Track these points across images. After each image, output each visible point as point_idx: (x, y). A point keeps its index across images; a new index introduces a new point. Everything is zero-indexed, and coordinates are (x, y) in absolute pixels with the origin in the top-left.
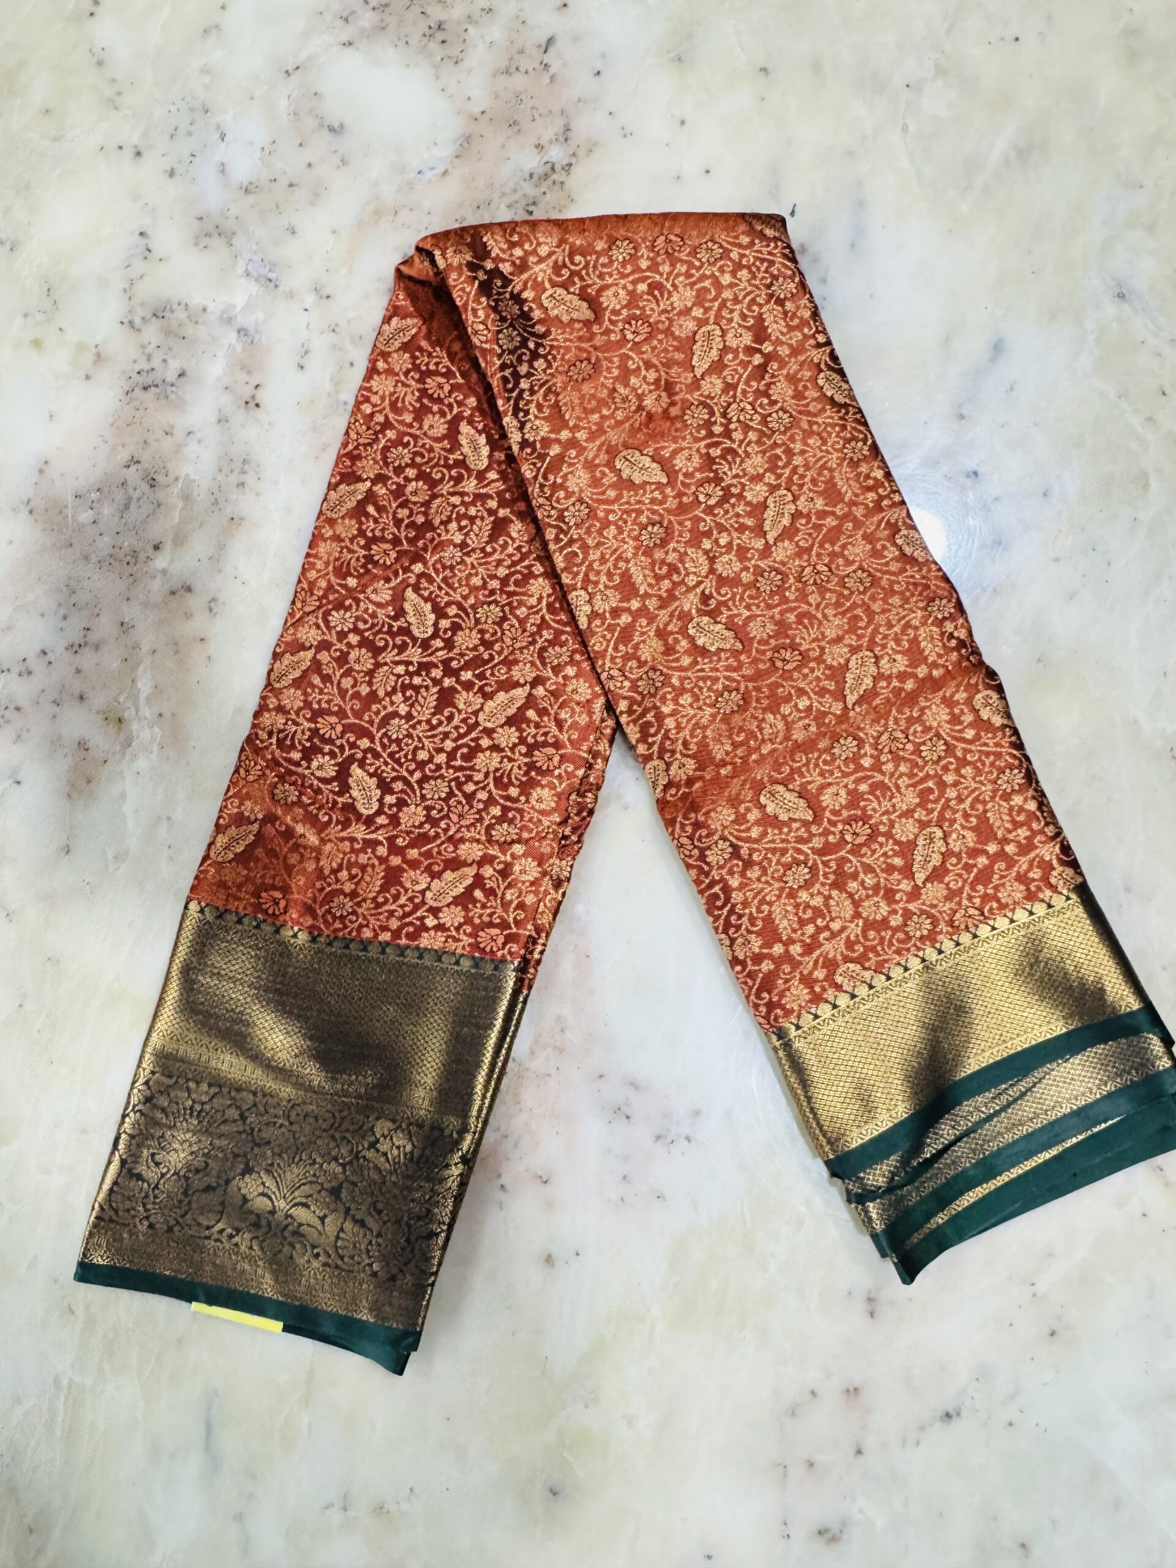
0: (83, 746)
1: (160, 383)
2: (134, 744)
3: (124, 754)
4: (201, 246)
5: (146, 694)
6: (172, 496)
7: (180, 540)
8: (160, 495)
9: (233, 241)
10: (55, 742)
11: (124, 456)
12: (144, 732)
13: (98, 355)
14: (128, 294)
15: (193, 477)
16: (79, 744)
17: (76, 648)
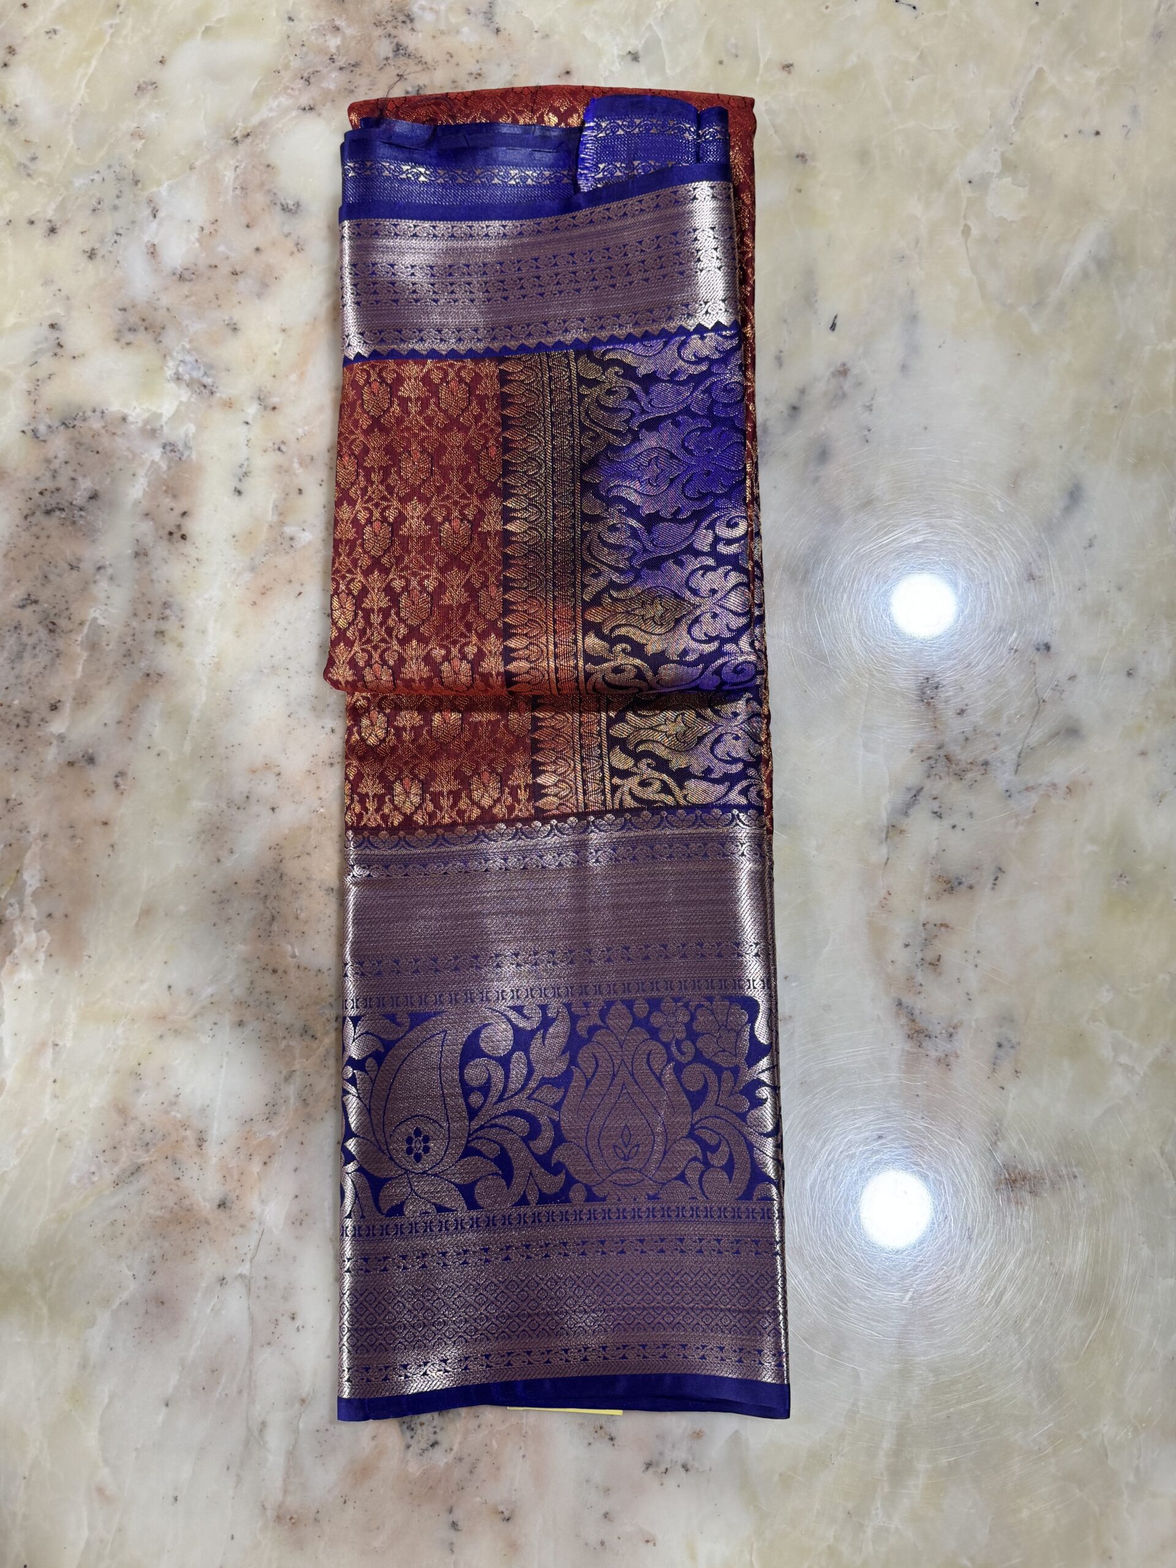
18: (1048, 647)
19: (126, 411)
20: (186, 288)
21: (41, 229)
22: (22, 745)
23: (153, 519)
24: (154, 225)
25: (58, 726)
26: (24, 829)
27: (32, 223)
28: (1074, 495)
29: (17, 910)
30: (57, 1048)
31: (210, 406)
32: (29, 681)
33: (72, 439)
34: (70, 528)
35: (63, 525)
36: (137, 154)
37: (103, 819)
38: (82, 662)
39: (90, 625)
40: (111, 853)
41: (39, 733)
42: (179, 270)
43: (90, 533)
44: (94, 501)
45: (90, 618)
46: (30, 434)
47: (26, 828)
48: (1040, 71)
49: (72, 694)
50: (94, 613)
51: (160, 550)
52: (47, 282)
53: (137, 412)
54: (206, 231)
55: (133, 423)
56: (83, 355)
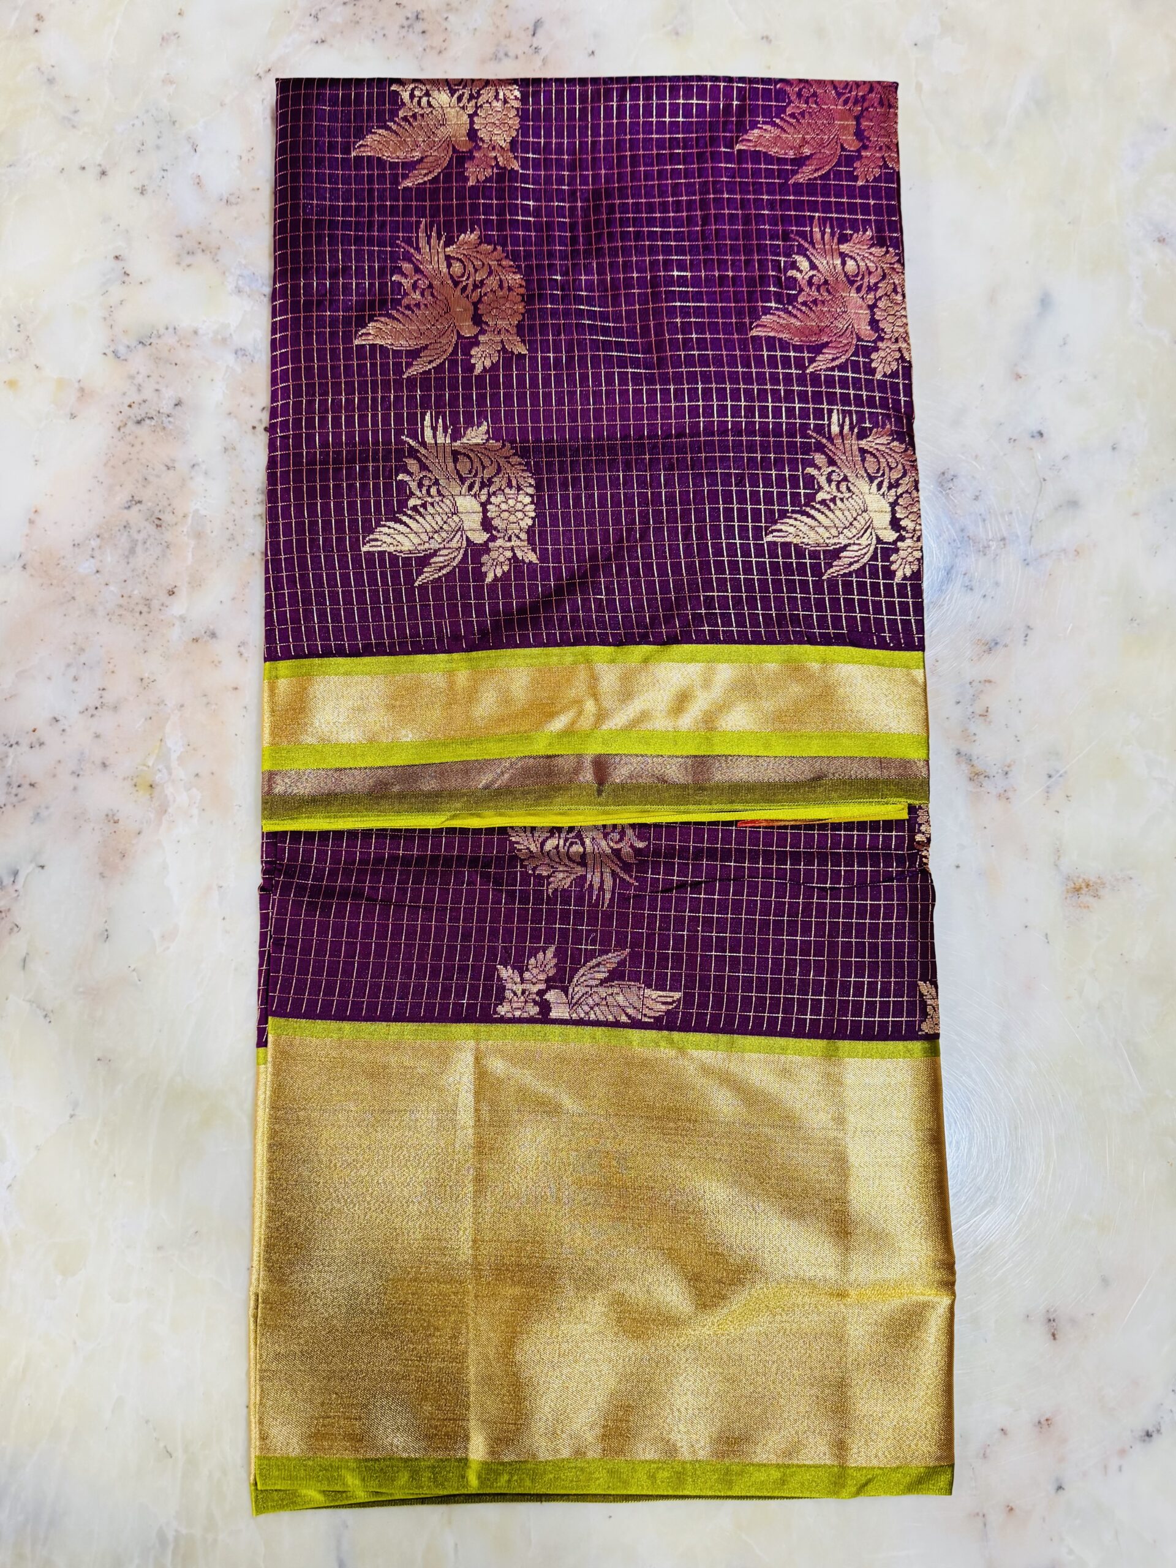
18: (1041, 434)
19: (196, 325)
20: (233, 211)
21: (93, 172)
22: (147, 629)
23: (236, 417)
24: (196, 157)
25: (178, 607)
26: (161, 702)
27: (84, 168)
28: (1045, 302)
29: (166, 774)
30: (221, 890)
32: (144, 572)
33: (151, 355)
34: (162, 434)
35: (154, 432)
36: (171, 98)
37: (235, 686)
38: (190, 550)
39: (193, 517)
40: (243, 713)
41: (162, 617)
42: (225, 196)
43: (181, 437)
44: (179, 408)
45: (192, 510)
46: (111, 355)
49: (187, 579)
50: (195, 505)
51: (247, 443)
52: (106, 220)
53: (207, 325)
54: (244, 159)
55: (203, 335)
56: (149, 280)
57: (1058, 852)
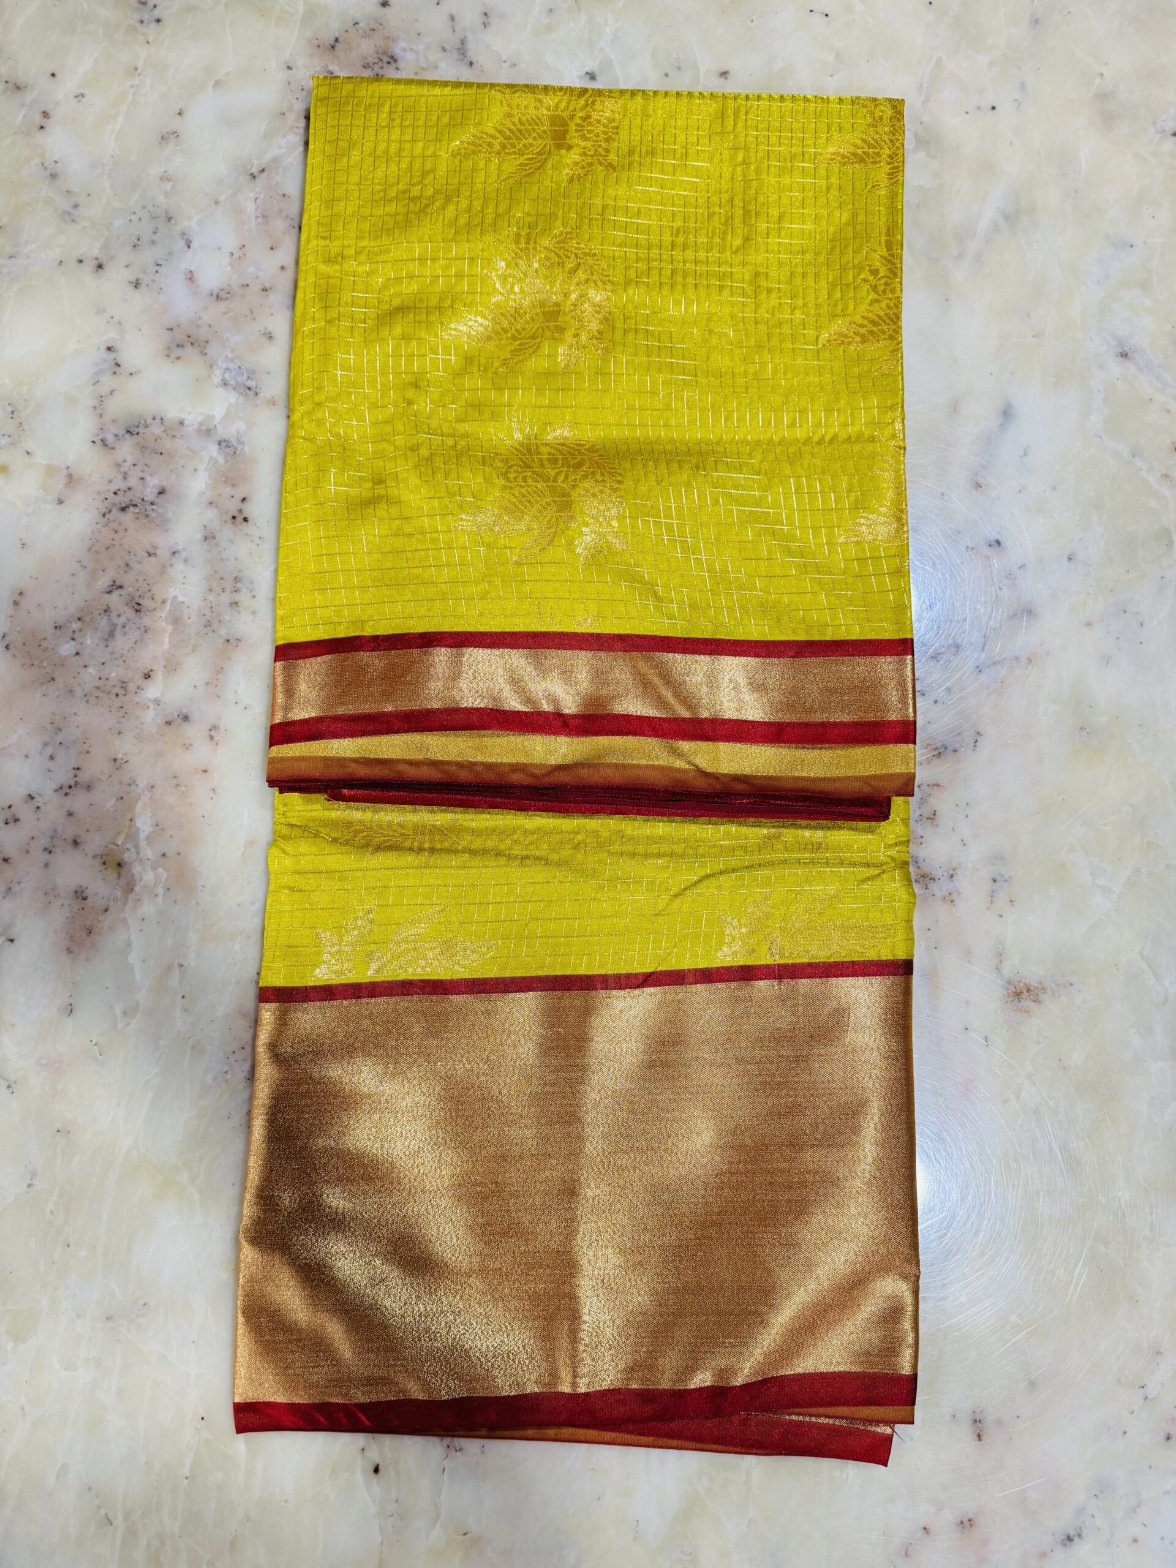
0: (80, 895)
1: (137, 501)
2: (136, 889)
3: (126, 899)
4: (173, 356)
5: (147, 833)
6: (160, 621)
7: (172, 667)
8: (147, 621)
9: (207, 351)
10: (50, 893)
11: (104, 582)
12: (146, 875)
13: (70, 476)
14: (99, 411)
15: (181, 598)
16: (76, 892)
17: (66, 790)
18: (998, 543)
19: (182, 416)
20: (223, 306)
21: (90, 265)
22: (123, 711)
23: (217, 507)
24: (190, 253)
25: (153, 691)
26: (132, 783)
27: (81, 261)
28: (1007, 413)
29: (134, 853)
30: (183, 968)
31: (256, 405)
32: (122, 656)
33: (137, 444)
34: (145, 521)
35: (137, 519)
36: (167, 194)
37: (205, 769)
38: (168, 635)
39: (172, 603)
40: (212, 796)
41: (137, 700)
42: (216, 291)
43: (163, 524)
44: (162, 495)
45: (170, 597)
46: (99, 443)
47: (134, 782)
48: (939, 60)
49: (163, 663)
50: (174, 592)
51: (226, 532)
52: (101, 311)
53: (193, 416)
54: (236, 256)
55: (189, 426)
56: (139, 371)
57: (1000, 956)
